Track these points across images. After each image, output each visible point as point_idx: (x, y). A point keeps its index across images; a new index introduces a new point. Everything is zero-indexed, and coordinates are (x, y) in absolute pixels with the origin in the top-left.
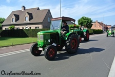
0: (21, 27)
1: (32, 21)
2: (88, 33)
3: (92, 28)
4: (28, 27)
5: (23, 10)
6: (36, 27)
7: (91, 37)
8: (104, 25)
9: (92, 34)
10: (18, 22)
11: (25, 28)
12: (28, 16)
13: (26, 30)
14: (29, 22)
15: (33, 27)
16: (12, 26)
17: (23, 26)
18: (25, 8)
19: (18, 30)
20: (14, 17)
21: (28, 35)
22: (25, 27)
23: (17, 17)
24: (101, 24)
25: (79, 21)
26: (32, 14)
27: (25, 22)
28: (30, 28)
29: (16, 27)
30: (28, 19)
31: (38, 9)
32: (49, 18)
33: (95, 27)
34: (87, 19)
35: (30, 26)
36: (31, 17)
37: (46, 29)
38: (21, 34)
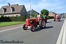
0: (7, 16)
1: (14, 12)
2: (46, 19)
4: (12, 15)
5: (9, 6)
6: (16, 16)
7: (48, 20)
8: (55, 13)
9: (48, 19)
10: (6, 13)
11: (10, 16)
12: (12, 9)
13: (11, 17)
14: (12, 12)
15: (15, 15)
16: (3, 15)
17: (9, 15)
21: (12, 20)
23: (5, 10)
24: (53, 13)
25: (41, 12)
26: (14, 8)
27: (10, 13)
28: (13, 16)
30: (11, 11)
31: (18, 5)
32: (24, 10)
33: (50, 15)
34: (46, 10)
35: (13, 15)
36: (13, 10)
37: (22, 17)
38: (8, 20)
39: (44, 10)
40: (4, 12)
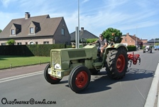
0: (23, 42)
1: (39, 34)
4: (34, 42)
5: (27, 18)
6: (44, 42)
10: (20, 35)
11: (29, 43)
12: (34, 26)
13: (31, 45)
14: (34, 35)
15: (41, 42)
16: (12, 41)
17: (27, 41)
18: (29, 16)
19: (20, 46)
20: (14, 28)
21: (33, 52)
23: (19, 29)
26: (39, 24)
27: (29, 35)
28: (37, 43)
29: (17, 41)
30: (33, 31)
31: (48, 17)
32: (63, 30)
33: (126, 42)
34: (115, 31)
35: (37, 40)
36: (38, 28)
37: (58, 45)
38: (24, 51)
39: (110, 30)
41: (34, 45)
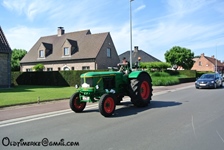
0: (55, 68)
1: (76, 56)
3: (193, 69)
4: (69, 67)
5: (60, 35)
8: (218, 62)
9: (194, 80)
10: (51, 58)
11: (62, 69)
12: (70, 46)
14: (70, 57)
15: (78, 67)
16: (40, 66)
17: (60, 65)
18: (63, 32)
19: (51, 73)
20: (43, 48)
21: (68, 81)
22: (62, 67)
23: (49, 49)
24: (211, 60)
25: (167, 55)
26: (76, 42)
27: (63, 57)
28: (73, 68)
29: (47, 66)
30: (68, 52)
31: (89, 32)
32: (108, 50)
33: (200, 67)
34: (184, 50)
35: (73, 65)
36: (75, 48)
38: (55, 80)
39: (176, 49)
40: (47, 55)
41: (69, 71)
